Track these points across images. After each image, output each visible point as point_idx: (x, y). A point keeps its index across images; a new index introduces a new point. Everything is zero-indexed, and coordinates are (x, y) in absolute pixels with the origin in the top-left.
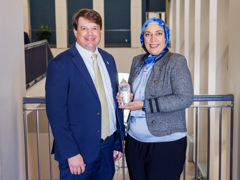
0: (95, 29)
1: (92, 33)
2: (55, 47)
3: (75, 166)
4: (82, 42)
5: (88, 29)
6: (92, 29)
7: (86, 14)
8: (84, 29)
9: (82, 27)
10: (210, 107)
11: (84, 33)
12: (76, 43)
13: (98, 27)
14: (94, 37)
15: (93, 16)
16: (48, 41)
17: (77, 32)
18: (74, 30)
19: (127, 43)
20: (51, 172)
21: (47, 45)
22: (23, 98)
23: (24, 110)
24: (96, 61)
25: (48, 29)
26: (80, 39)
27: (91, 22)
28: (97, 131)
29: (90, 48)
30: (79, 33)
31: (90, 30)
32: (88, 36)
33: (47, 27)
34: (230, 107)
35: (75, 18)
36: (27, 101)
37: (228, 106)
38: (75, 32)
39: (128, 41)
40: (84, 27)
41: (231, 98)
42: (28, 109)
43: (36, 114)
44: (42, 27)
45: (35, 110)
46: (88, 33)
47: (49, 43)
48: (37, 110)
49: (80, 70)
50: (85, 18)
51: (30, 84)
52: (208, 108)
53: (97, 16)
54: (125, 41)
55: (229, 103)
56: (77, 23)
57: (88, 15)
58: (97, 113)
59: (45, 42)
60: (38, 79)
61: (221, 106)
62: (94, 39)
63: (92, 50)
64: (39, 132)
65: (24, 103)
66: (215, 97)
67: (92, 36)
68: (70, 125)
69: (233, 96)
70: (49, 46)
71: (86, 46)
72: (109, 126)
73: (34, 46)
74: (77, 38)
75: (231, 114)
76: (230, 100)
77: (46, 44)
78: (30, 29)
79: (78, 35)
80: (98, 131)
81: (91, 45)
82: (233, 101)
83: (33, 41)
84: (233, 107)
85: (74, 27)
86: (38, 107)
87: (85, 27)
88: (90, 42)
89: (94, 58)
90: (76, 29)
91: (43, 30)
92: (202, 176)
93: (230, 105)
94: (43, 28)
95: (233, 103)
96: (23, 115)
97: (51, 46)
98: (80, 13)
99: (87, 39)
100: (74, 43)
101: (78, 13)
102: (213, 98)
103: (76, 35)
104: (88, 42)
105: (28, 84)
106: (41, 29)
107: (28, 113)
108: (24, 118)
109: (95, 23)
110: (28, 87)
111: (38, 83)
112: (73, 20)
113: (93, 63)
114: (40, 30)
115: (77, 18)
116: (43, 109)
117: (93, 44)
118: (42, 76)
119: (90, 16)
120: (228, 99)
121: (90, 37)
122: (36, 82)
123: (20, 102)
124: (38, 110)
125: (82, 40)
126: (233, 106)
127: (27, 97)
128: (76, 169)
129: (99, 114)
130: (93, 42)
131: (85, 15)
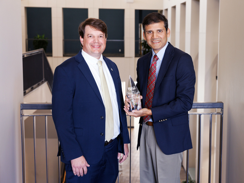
0: (101, 37)
1: (98, 40)
2: (51, 56)
3: (77, 167)
4: (88, 49)
5: (94, 37)
6: (98, 37)
7: (93, 22)
8: (91, 36)
9: (88, 35)
10: (201, 114)
11: (90, 40)
12: (82, 50)
13: (103, 35)
14: (100, 44)
15: (99, 25)
16: (45, 49)
17: (84, 40)
18: (81, 37)
19: (120, 52)
20: (48, 175)
21: (44, 53)
22: (21, 104)
23: (22, 115)
24: (101, 67)
25: (45, 38)
26: (86, 46)
27: (97, 30)
28: (101, 133)
29: (96, 55)
30: (86, 40)
31: (96, 38)
32: (94, 43)
33: (43, 36)
34: (219, 114)
35: (81, 26)
36: (24, 107)
37: (218, 113)
38: (82, 40)
39: (121, 51)
40: (90, 34)
41: (220, 105)
42: (25, 115)
43: (34, 120)
44: (38, 36)
45: (32, 116)
46: (94, 40)
47: (45, 52)
48: (34, 116)
49: (85, 76)
50: (91, 26)
51: (27, 91)
52: (199, 115)
53: (102, 25)
54: (119, 51)
55: (219, 110)
56: (83, 31)
57: (94, 24)
58: (101, 117)
59: (42, 50)
60: (34, 86)
61: (211, 113)
62: (100, 46)
63: (98, 57)
64: (36, 138)
65: (22, 109)
66: (206, 105)
67: (98, 43)
68: (74, 128)
69: (223, 103)
70: (46, 55)
71: (92, 52)
72: (113, 129)
73: (31, 54)
74: (83, 45)
75: (221, 121)
76: (220, 107)
77: (42, 52)
78: (27, 38)
79: (84, 43)
80: (103, 134)
81: (97, 52)
82: (223, 108)
83: (30, 49)
84: (222, 115)
85: (80, 35)
86: (35, 113)
87: (92, 34)
88: (96, 49)
89: (99, 65)
90: (83, 37)
91: (40, 39)
92: (191, 180)
93: (219, 113)
94: (40, 37)
95: (222, 111)
96: (21, 121)
97: (47, 54)
98: (87, 21)
99: (93, 46)
100: (80, 50)
101: (84, 22)
102: (204, 105)
103: (82, 43)
104: (94, 49)
105: (24, 91)
106: (38, 38)
107: (25, 118)
108: (22, 123)
109: (101, 31)
110: (25, 93)
111: (34, 90)
112: (80, 28)
113: (99, 69)
114: (36, 39)
115: (84, 26)
116: (40, 115)
117: (99, 51)
118: (38, 83)
119: (96, 24)
120: (218, 106)
121: (96, 44)
122: (32, 89)
123: (18, 108)
124: (36, 116)
125: (88, 47)
126: (223, 113)
127: (24, 103)
128: (78, 170)
129: (103, 117)
130: (99, 49)
131: (91, 24)
